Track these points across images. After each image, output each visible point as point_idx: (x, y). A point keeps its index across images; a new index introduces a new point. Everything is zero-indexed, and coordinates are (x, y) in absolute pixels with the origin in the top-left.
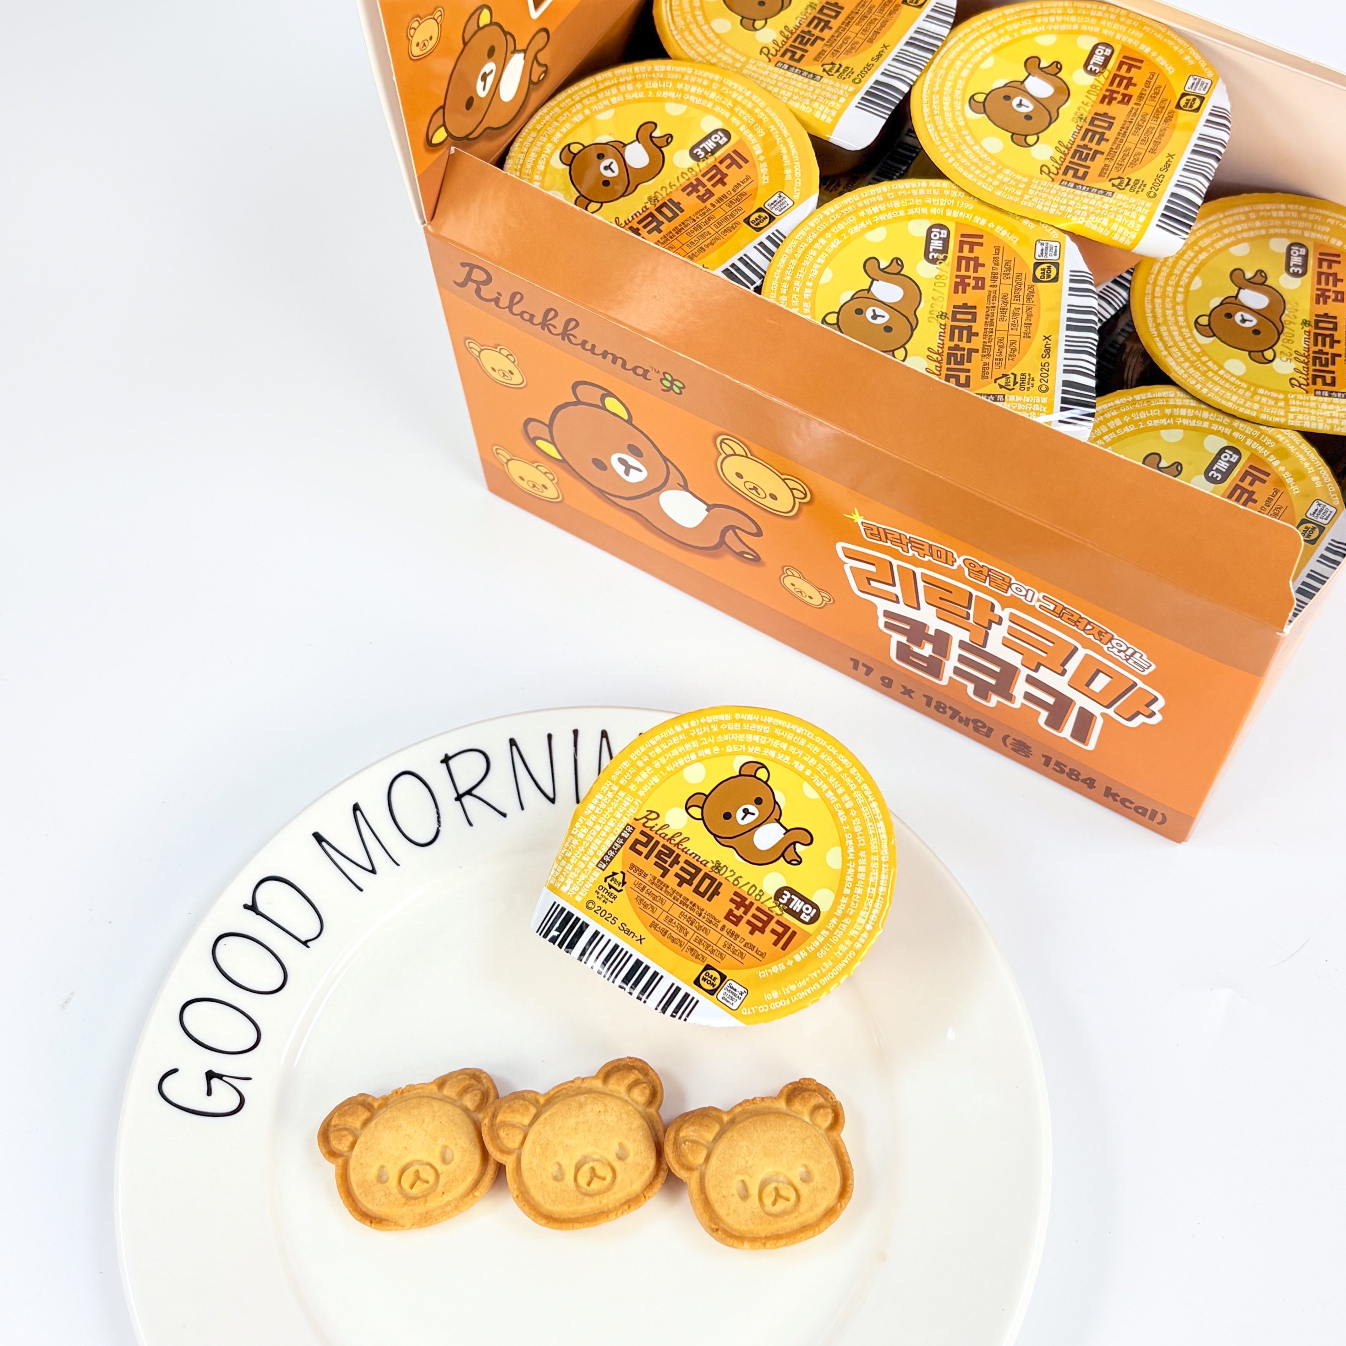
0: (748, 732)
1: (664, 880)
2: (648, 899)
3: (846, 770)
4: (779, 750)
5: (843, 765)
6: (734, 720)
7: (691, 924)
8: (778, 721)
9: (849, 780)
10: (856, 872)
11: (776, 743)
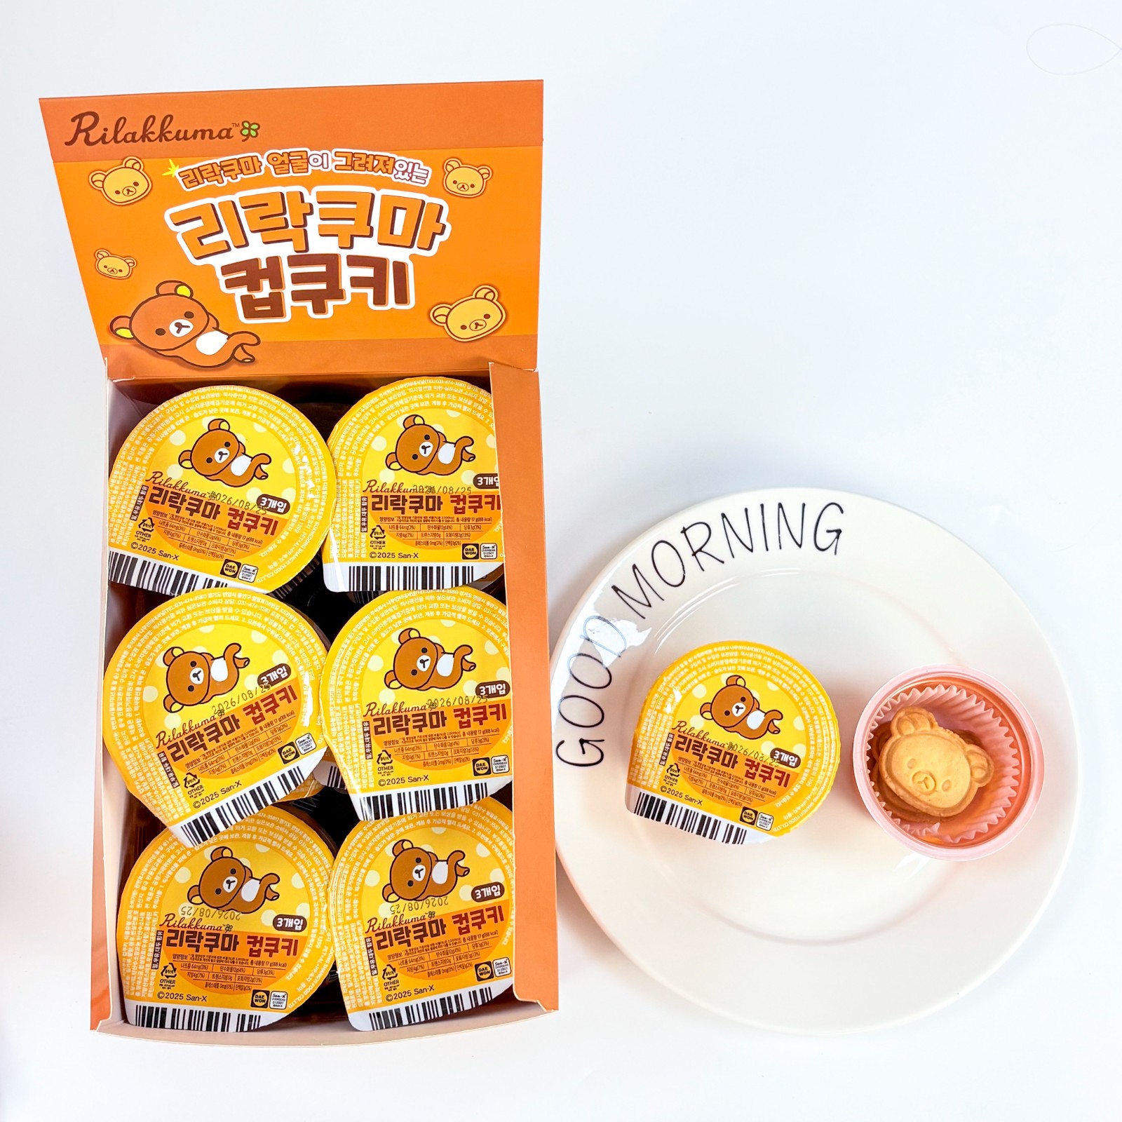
0: (725, 658)
1: (702, 762)
2: (697, 777)
3: (791, 669)
4: (747, 665)
5: (787, 666)
6: (714, 653)
7: (727, 785)
8: (740, 647)
9: (794, 675)
10: (815, 730)
11: (744, 661)
